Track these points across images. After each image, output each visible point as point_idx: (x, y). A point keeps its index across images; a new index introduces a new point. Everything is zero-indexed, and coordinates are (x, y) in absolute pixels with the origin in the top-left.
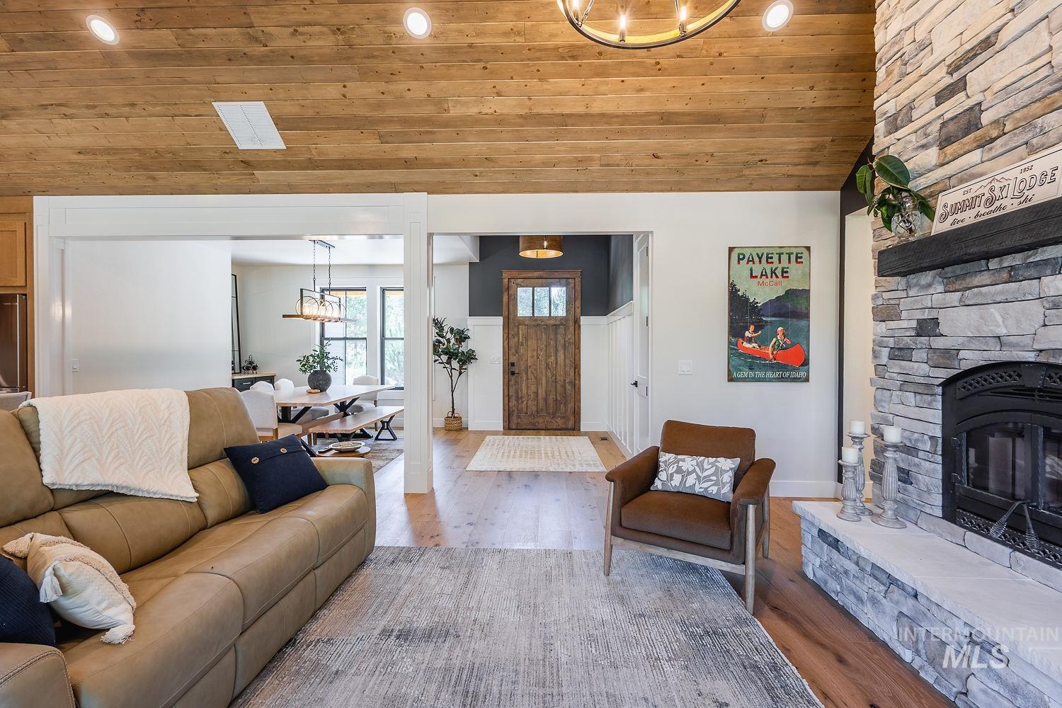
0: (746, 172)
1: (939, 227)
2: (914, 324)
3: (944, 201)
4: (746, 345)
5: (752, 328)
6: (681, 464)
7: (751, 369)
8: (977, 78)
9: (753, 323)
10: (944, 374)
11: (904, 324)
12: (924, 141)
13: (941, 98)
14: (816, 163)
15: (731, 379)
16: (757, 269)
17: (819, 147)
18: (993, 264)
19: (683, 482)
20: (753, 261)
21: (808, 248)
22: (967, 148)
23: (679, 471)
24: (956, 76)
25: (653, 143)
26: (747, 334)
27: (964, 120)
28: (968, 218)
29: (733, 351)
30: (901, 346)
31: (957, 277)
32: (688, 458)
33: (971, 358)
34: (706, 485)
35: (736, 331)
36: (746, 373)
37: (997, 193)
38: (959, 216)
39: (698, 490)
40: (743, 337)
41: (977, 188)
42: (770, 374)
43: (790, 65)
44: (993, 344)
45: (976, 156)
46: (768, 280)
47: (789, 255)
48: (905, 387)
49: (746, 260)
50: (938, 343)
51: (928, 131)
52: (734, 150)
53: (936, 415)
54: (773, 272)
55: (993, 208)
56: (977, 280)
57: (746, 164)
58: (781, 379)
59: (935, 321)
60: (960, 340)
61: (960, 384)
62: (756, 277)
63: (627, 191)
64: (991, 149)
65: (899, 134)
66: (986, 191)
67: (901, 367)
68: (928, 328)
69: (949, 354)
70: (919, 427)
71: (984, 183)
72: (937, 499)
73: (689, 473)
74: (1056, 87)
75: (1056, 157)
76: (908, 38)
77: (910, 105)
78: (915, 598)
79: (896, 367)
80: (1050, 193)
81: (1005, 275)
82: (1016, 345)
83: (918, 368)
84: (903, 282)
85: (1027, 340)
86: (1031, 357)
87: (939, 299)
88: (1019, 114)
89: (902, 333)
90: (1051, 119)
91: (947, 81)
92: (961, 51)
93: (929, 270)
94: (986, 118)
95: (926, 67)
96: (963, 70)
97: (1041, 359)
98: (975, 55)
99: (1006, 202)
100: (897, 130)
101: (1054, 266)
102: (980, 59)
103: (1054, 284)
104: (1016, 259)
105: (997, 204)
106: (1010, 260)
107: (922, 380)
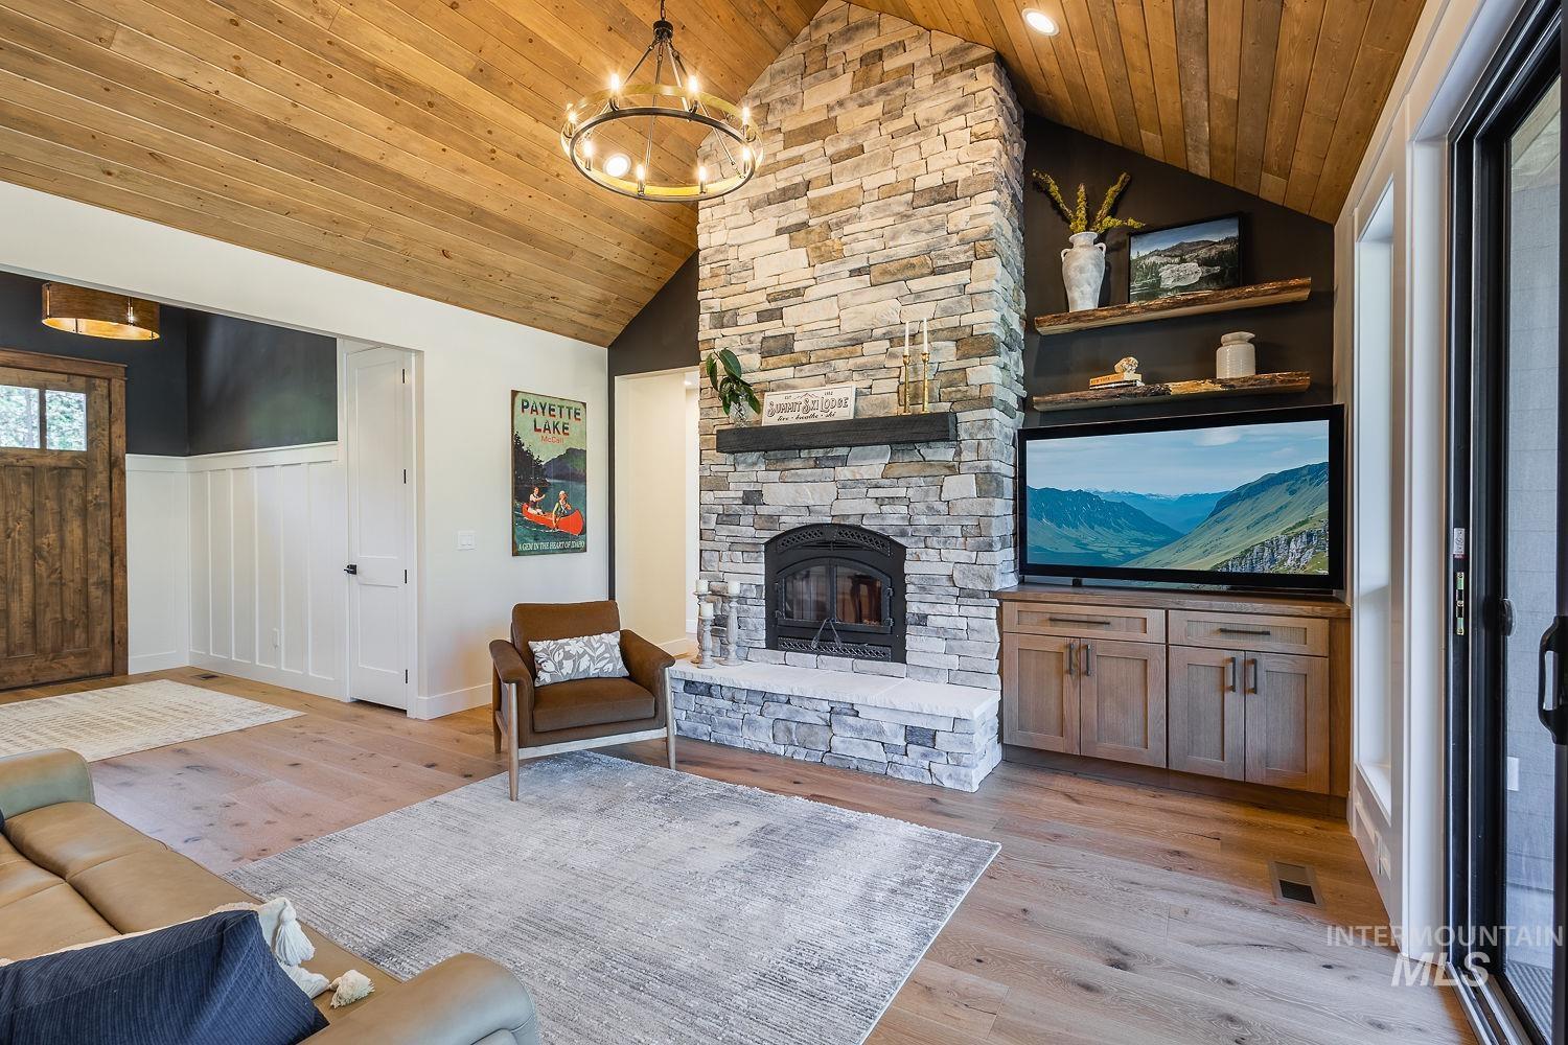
0: (536, 305)
1: (768, 420)
2: (741, 494)
3: (770, 400)
4: (531, 511)
5: (536, 490)
6: (567, 648)
7: (536, 540)
8: (793, 314)
9: (537, 485)
10: (767, 535)
11: (731, 494)
12: (749, 346)
13: (763, 316)
14: (597, 316)
15: (516, 553)
16: (541, 421)
17: (605, 302)
18: (804, 454)
19: (576, 667)
20: (536, 411)
21: (584, 404)
22: (785, 364)
23: (568, 656)
24: (773, 305)
25: (449, 238)
26: (532, 498)
27: (782, 342)
28: (791, 418)
29: (518, 518)
30: (731, 512)
31: (778, 460)
32: (572, 641)
33: (790, 522)
34: (600, 665)
35: (520, 494)
36: (530, 545)
37: (810, 403)
38: (784, 415)
39: (593, 672)
40: (528, 501)
41: (794, 397)
42: (553, 545)
43: (610, 216)
44: (804, 511)
45: (789, 372)
46: (550, 436)
47: (569, 409)
48: (734, 547)
49: (530, 408)
50: (762, 510)
51: (752, 339)
52: (533, 277)
53: (761, 568)
54: (555, 427)
55: (808, 415)
56: (792, 464)
57: (539, 297)
58: (563, 550)
59: (759, 493)
60: (781, 508)
61: (780, 542)
62: (540, 430)
63: (388, 285)
64: (801, 370)
65: (725, 331)
66: (802, 400)
67: (730, 531)
68: (752, 498)
69: (772, 519)
70: (748, 579)
71: (800, 395)
72: (763, 635)
73: (581, 656)
74: (843, 344)
75: (846, 391)
76: (732, 253)
77: (735, 311)
78: (788, 702)
79: (724, 531)
80: (846, 413)
81: (812, 463)
82: (820, 512)
83: (746, 531)
84: (730, 458)
85: (827, 509)
86: (829, 520)
87: (762, 475)
88: (819, 353)
89: (730, 501)
90: (840, 364)
91: (767, 306)
92: (778, 289)
93: (755, 451)
94: (798, 347)
95: (749, 287)
96: (780, 304)
97: (836, 521)
98: (789, 297)
99: (817, 413)
100: (722, 327)
101: (844, 461)
102: (792, 301)
103: (844, 473)
104: (820, 453)
105: (811, 412)
106: (815, 453)
107: (750, 541)
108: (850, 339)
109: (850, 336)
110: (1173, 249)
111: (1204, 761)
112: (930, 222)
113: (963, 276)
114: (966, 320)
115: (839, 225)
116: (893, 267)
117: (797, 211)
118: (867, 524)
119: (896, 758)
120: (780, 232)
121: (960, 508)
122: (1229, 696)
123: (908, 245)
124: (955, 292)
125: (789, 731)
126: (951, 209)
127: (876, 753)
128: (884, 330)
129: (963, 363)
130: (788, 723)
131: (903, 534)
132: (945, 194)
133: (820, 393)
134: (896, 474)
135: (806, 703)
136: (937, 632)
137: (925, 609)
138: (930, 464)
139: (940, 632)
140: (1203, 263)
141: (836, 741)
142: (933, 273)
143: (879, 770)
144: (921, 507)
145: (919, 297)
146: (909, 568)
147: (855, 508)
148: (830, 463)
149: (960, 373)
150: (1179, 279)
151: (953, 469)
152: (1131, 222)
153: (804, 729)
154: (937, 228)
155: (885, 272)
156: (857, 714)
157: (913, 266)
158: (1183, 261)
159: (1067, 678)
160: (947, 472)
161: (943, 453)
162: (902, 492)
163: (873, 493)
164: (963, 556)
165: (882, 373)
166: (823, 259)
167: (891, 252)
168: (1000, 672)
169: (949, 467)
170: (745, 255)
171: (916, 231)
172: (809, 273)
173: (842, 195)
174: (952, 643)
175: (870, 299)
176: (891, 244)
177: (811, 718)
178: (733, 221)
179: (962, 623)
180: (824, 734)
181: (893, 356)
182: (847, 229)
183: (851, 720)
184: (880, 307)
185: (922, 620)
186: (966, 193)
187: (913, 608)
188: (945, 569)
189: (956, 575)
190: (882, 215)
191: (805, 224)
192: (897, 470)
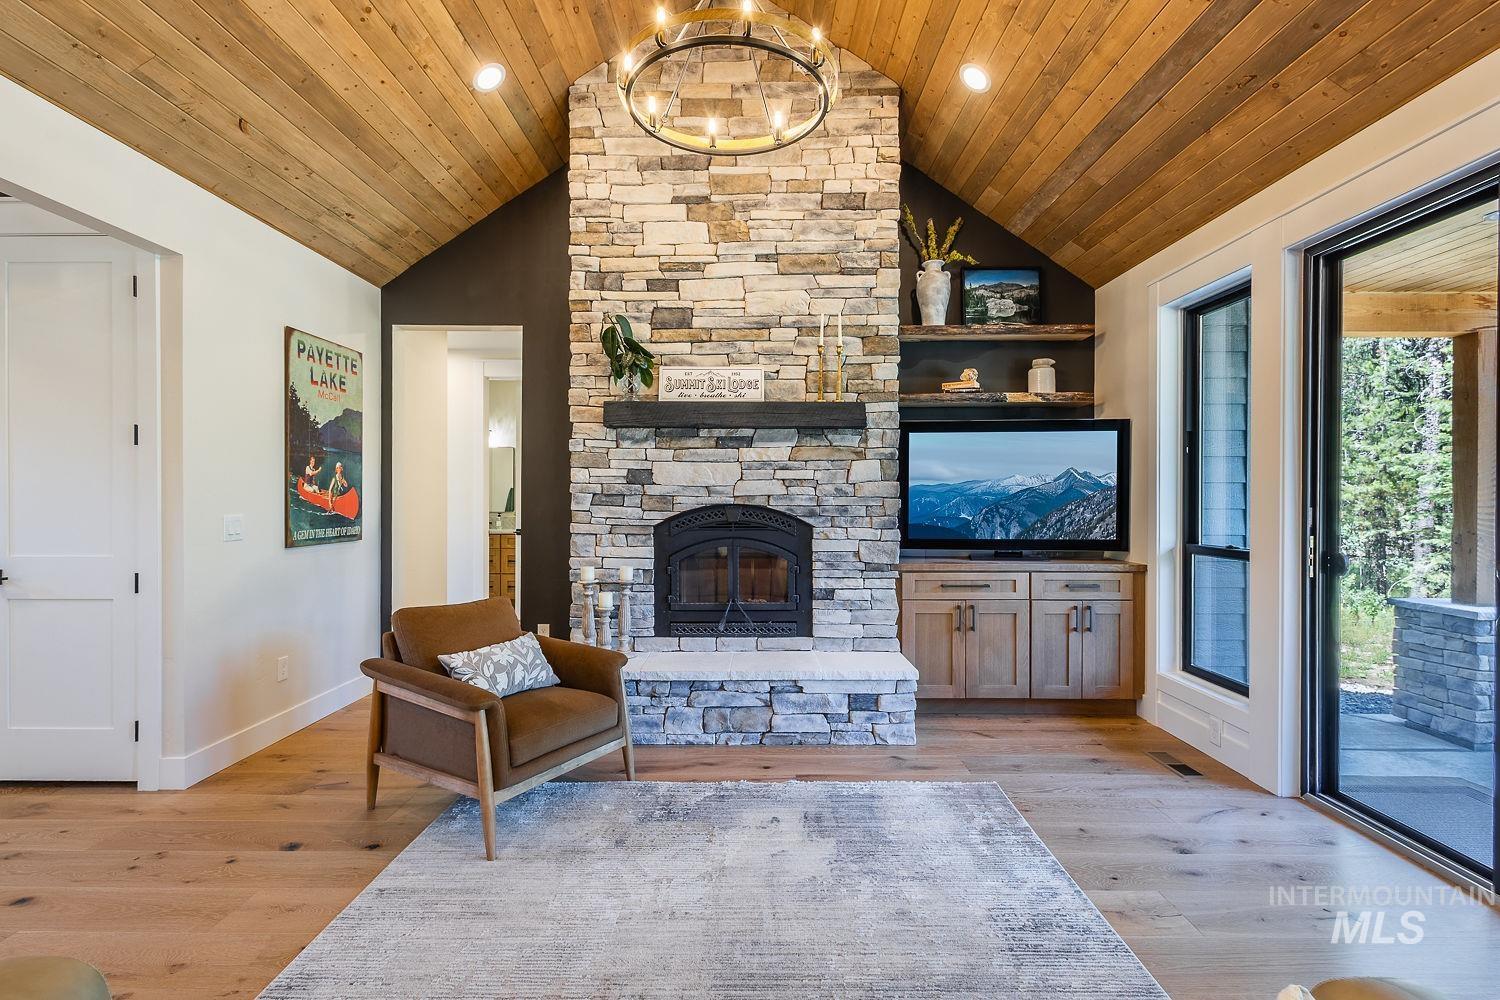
0: (324, 220)
1: (665, 396)
2: (625, 472)
3: (665, 374)
4: (307, 488)
5: (313, 460)
7: (313, 526)
8: (691, 290)
9: (313, 454)
10: (658, 517)
11: (613, 472)
12: (637, 315)
13: (652, 285)
14: (386, 247)
15: (289, 544)
16: (319, 370)
17: (401, 232)
18: (703, 433)
20: (313, 357)
21: (361, 354)
22: (682, 338)
24: (667, 275)
26: (309, 471)
27: (679, 315)
28: (694, 395)
30: (614, 492)
31: (672, 438)
33: (687, 503)
36: (307, 533)
37: (715, 382)
38: (685, 391)
40: (302, 473)
41: (696, 374)
43: (456, 133)
44: (704, 492)
45: (687, 347)
46: (327, 391)
47: (347, 358)
48: (618, 530)
49: (306, 352)
50: (650, 490)
51: (641, 307)
52: (337, 184)
53: (649, 552)
54: (332, 380)
55: (715, 393)
56: (691, 443)
57: (332, 211)
58: (340, 538)
59: (650, 472)
60: (676, 488)
61: (673, 524)
62: (316, 383)
64: (701, 347)
65: (605, 294)
66: (706, 378)
67: (610, 512)
68: (639, 477)
69: (666, 500)
70: (637, 563)
71: (704, 372)
74: (749, 326)
75: (755, 373)
76: (616, 211)
77: (620, 275)
78: (722, 688)
79: (601, 512)
80: (755, 396)
81: (713, 443)
82: (721, 493)
83: (630, 512)
84: (612, 434)
85: (730, 490)
86: (731, 501)
87: (652, 453)
88: (722, 332)
89: (612, 480)
90: (745, 346)
91: (658, 275)
92: (675, 259)
93: (644, 427)
94: (697, 322)
95: (638, 251)
96: (675, 275)
97: (739, 502)
98: (687, 270)
99: (724, 392)
100: (602, 288)
101: (749, 442)
102: (690, 274)
103: (749, 454)
104: (723, 432)
105: (719, 391)
106: (717, 432)
107: (637, 523)
108: (756, 323)
109: (757, 319)
110: (996, 286)
111: (1055, 689)
112: (840, 225)
113: (870, 280)
114: (873, 320)
115: (745, 208)
116: (803, 259)
117: (696, 184)
118: (773, 504)
119: (841, 726)
120: (676, 200)
121: (868, 489)
122: (1073, 635)
123: (817, 242)
124: (863, 293)
125: (724, 717)
126: (858, 217)
127: (820, 725)
128: (793, 319)
129: (869, 359)
130: (723, 710)
131: (812, 514)
132: (853, 202)
133: (726, 373)
134: (805, 458)
135: (745, 687)
136: (844, 605)
137: (832, 584)
138: (838, 449)
139: (849, 606)
140: (1017, 301)
141: (777, 721)
142: (842, 272)
143: (822, 740)
144: (830, 488)
145: (828, 293)
146: (817, 546)
147: (761, 489)
148: (734, 444)
149: (867, 367)
150: (1000, 311)
151: (861, 455)
152: (970, 259)
153: (739, 714)
154: (847, 232)
155: (794, 263)
156: (800, 690)
157: (823, 263)
158: (1003, 297)
159: (956, 634)
160: (854, 457)
161: (852, 440)
162: (809, 474)
163: (780, 474)
164: (869, 534)
165: (790, 360)
166: (729, 237)
167: (801, 245)
168: (899, 636)
169: (856, 453)
170: (632, 215)
171: (826, 231)
172: (711, 248)
173: (749, 178)
174: (857, 613)
175: (779, 287)
176: (801, 237)
177: (749, 700)
178: (616, 177)
179: (867, 594)
180: (766, 715)
181: (802, 344)
182: (755, 214)
183: (793, 697)
184: (787, 296)
185: (829, 594)
186: (873, 206)
187: (819, 584)
188: (852, 546)
189: (862, 551)
190: (792, 208)
191: (706, 199)
192: (806, 453)
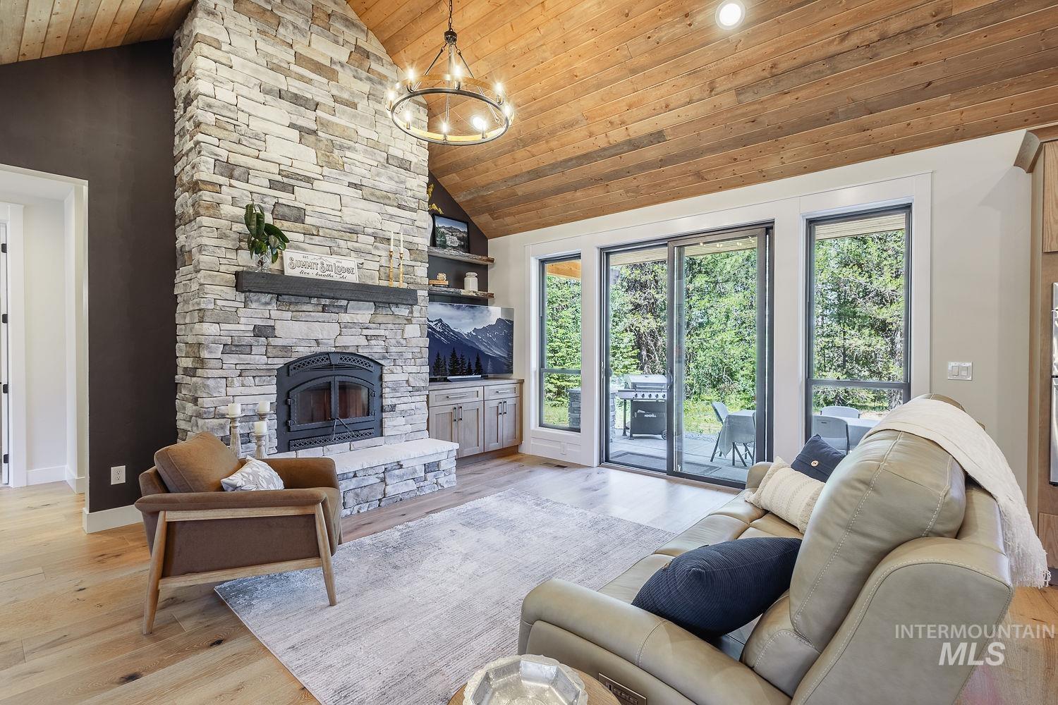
1: (290, 271)
2: (251, 328)
3: (288, 254)
8: (302, 196)
10: (280, 362)
11: (242, 327)
12: (261, 204)
13: (273, 185)
18: (314, 301)
22: (298, 230)
24: (285, 180)
27: (295, 212)
28: (312, 274)
30: (242, 343)
31: (291, 303)
33: (303, 351)
37: (325, 265)
38: (304, 270)
41: (311, 258)
44: (314, 343)
45: (301, 237)
48: (245, 373)
50: (273, 341)
51: (265, 200)
53: (273, 389)
55: (326, 274)
56: (305, 308)
59: (273, 328)
60: (294, 340)
61: (291, 366)
64: (312, 239)
65: (234, 182)
66: (318, 262)
67: (240, 359)
68: (262, 332)
69: (286, 349)
70: (260, 399)
71: (317, 257)
72: (275, 442)
74: (344, 230)
75: (350, 262)
76: (242, 118)
77: (248, 170)
78: (355, 476)
79: (231, 359)
80: (352, 278)
81: (320, 309)
82: (326, 344)
83: (258, 358)
84: (241, 297)
85: (332, 342)
86: (333, 350)
87: (275, 314)
88: (327, 230)
89: (241, 334)
90: (342, 243)
91: (279, 178)
92: (292, 170)
93: (269, 293)
94: (308, 220)
95: (262, 155)
96: (292, 182)
97: (339, 350)
98: (301, 180)
99: (333, 274)
100: (231, 177)
101: (346, 309)
102: (303, 184)
103: (345, 318)
104: (327, 302)
105: (328, 273)
106: (323, 301)
107: (264, 367)
108: (349, 229)
109: (351, 226)
110: (449, 228)
111: (494, 446)
112: (398, 177)
113: (413, 215)
114: (416, 240)
115: (341, 147)
116: (378, 193)
117: (307, 119)
118: (361, 352)
119: (422, 484)
120: (292, 126)
121: (414, 343)
122: (500, 416)
123: (386, 184)
124: (410, 223)
125: (357, 495)
126: (406, 175)
127: (412, 485)
128: (373, 230)
129: (413, 263)
130: (356, 490)
131: (384, 358)
132: (404, 165)
133: (332, 260)
134: (380, 321)
135: (370, 472)
136: (401, 414)
137: (395, 401)
138: (398, 316)
139: (403, 414)
140: (459, 238)
141: (389, 489)
142: (399, 207)
143: (412, 495)
144: (393, 341)
145: (392, 218)
146: (386, 378)
147: (352, 341)
148: (336, 310)
149: (412, 268)
150: (451, 243)
151: (409, 321)
152: (440, 210)
153: (366, 491)
154: (402, 182)
155: (372, 194)
156: (401, 467)
157: (389, 198)
158: (452, 235)
159: (454, 423)
160: (406, 322)
161: (403, 311)
162: (382, 332)
163: (366, 332)
164: (414, 369)
165: (369, 257)
166: (331, 165)
167: (376, 183)
168: (428, 429)
169: (407, 320)
170: (256, 125)
171: (391, 178)
172: (318, 169)
173: (345, 128)
174: (408, 418)
175: (362, 207)
176: (377, 178)
177: (373, 480)
178: (244, 91)
179: (413, 406)
180: (381, 488)
181: (376, 248)
182: (348, 154)
183: (397, 472)
184: (364, 213)
185: (393, 408)
186: (416, 171)
187: (387, 402)
188: (405, 377)
189: (411, 379)
190: (368, 156)
191: (315, 132)
192: (380, 319)
